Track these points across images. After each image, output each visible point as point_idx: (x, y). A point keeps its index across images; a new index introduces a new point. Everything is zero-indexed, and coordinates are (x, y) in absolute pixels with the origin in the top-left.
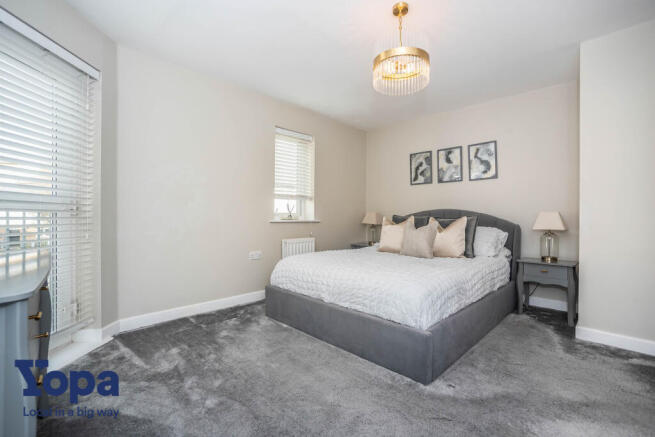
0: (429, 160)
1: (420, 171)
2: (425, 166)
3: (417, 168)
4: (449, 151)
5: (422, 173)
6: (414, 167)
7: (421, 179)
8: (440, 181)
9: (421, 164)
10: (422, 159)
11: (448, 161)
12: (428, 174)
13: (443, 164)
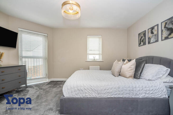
0: (145, 35)
1: (142, 40)
2: (143, 38)
3: (141, 39)
4: (153, 28)
5: (142, 41)
6: (140, 39)
7: (142, 43)
8: (149, 43)
9: (142, 37)
10: (142, 35)
11: (152, 33)
12: (144, 41)
13: (150, 35)
